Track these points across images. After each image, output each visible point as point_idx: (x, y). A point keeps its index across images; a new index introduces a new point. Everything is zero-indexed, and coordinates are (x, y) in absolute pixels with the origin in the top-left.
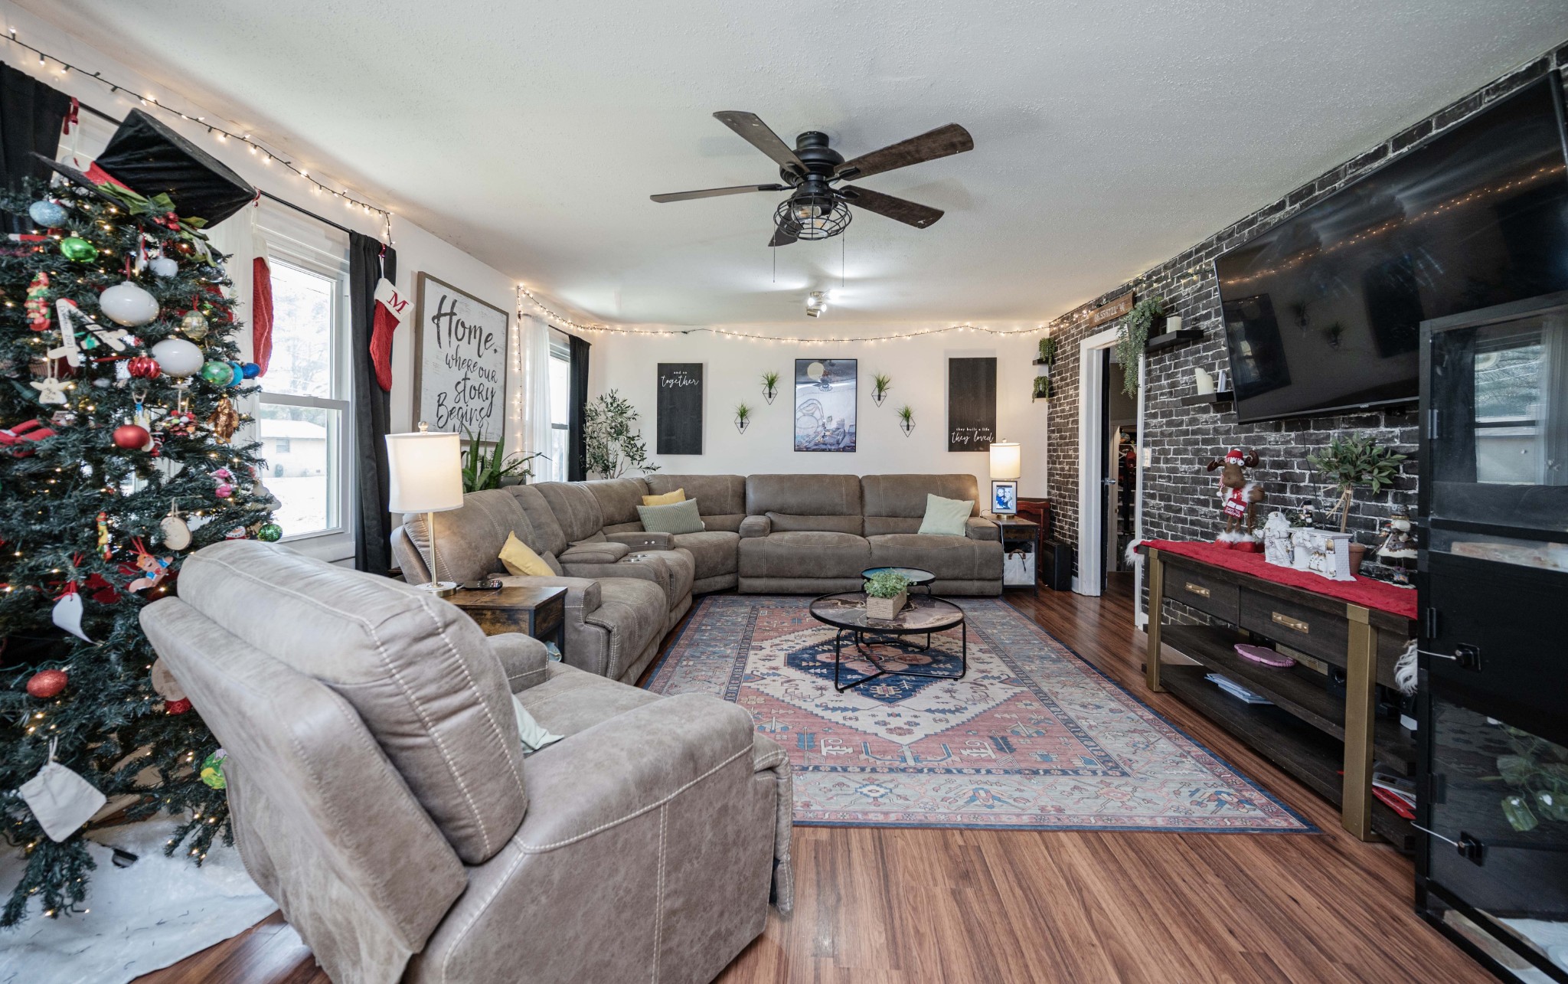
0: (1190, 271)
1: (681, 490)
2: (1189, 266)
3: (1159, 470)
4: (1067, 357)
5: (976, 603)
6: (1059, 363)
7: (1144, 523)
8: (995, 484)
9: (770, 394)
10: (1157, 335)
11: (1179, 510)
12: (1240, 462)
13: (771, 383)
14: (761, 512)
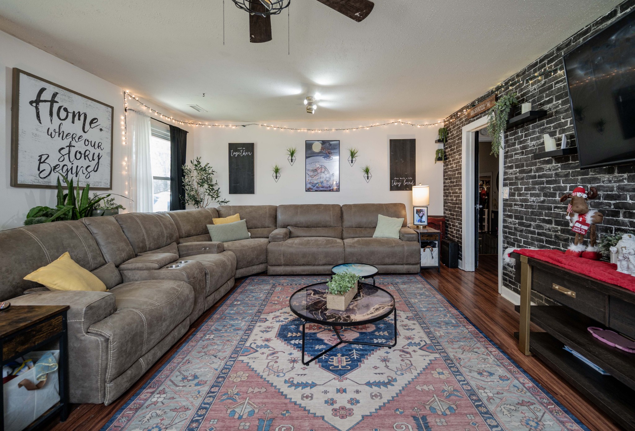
0: (536, 74)
1: (238, 214)
2: (535, 71)
3: (515, 200)
4: (454, 138)
5: (405, 278)
6: (449, 141)
7: (504, 232)
8: (415, 209)
9: (292, 160)
10: (513, 117)
11: (530, 226)
12: (585, 196)
13: (292, 154)
14: (285, 226)
